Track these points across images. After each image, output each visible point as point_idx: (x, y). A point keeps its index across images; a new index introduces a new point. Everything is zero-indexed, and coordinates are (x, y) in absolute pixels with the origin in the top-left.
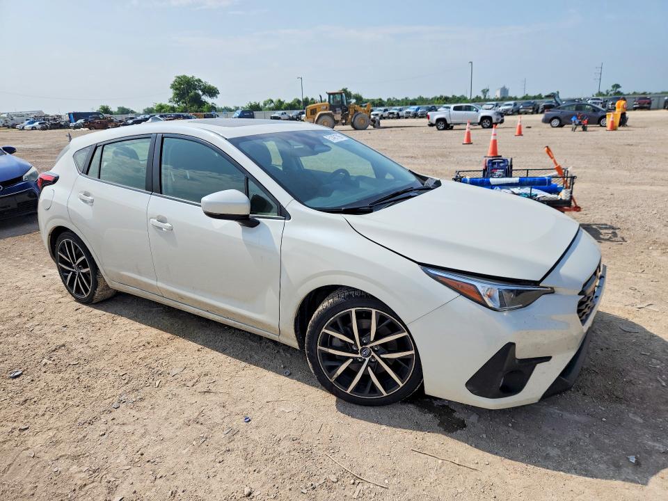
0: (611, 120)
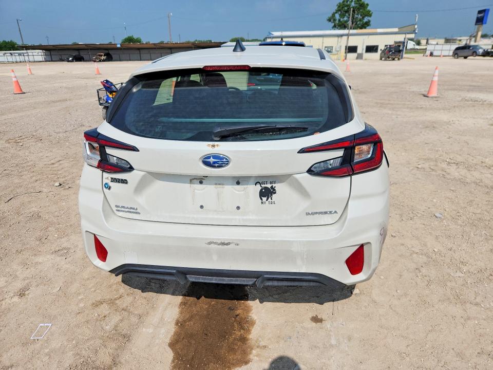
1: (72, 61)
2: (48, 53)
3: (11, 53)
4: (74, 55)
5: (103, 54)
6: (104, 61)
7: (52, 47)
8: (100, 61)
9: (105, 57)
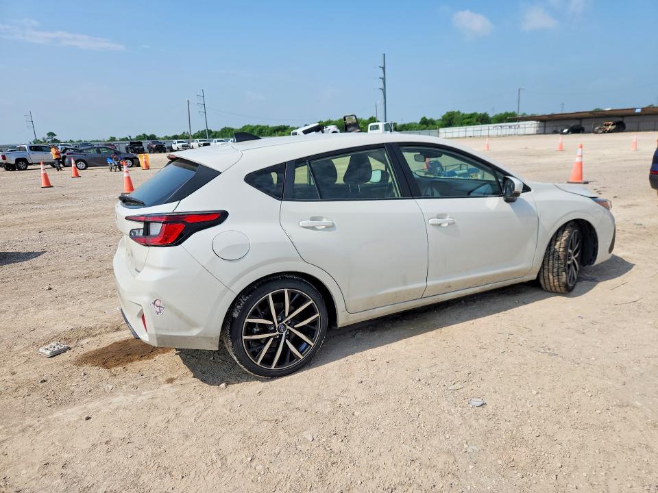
0: (144, 160)
1: (567, 133)
2: (543, 124)
3: (501, 127)
4: (572, 125)
5: (611, 123)
6: (610, 132)
7: (546, 117)
8: (604, 132)
9: (614, 127)
